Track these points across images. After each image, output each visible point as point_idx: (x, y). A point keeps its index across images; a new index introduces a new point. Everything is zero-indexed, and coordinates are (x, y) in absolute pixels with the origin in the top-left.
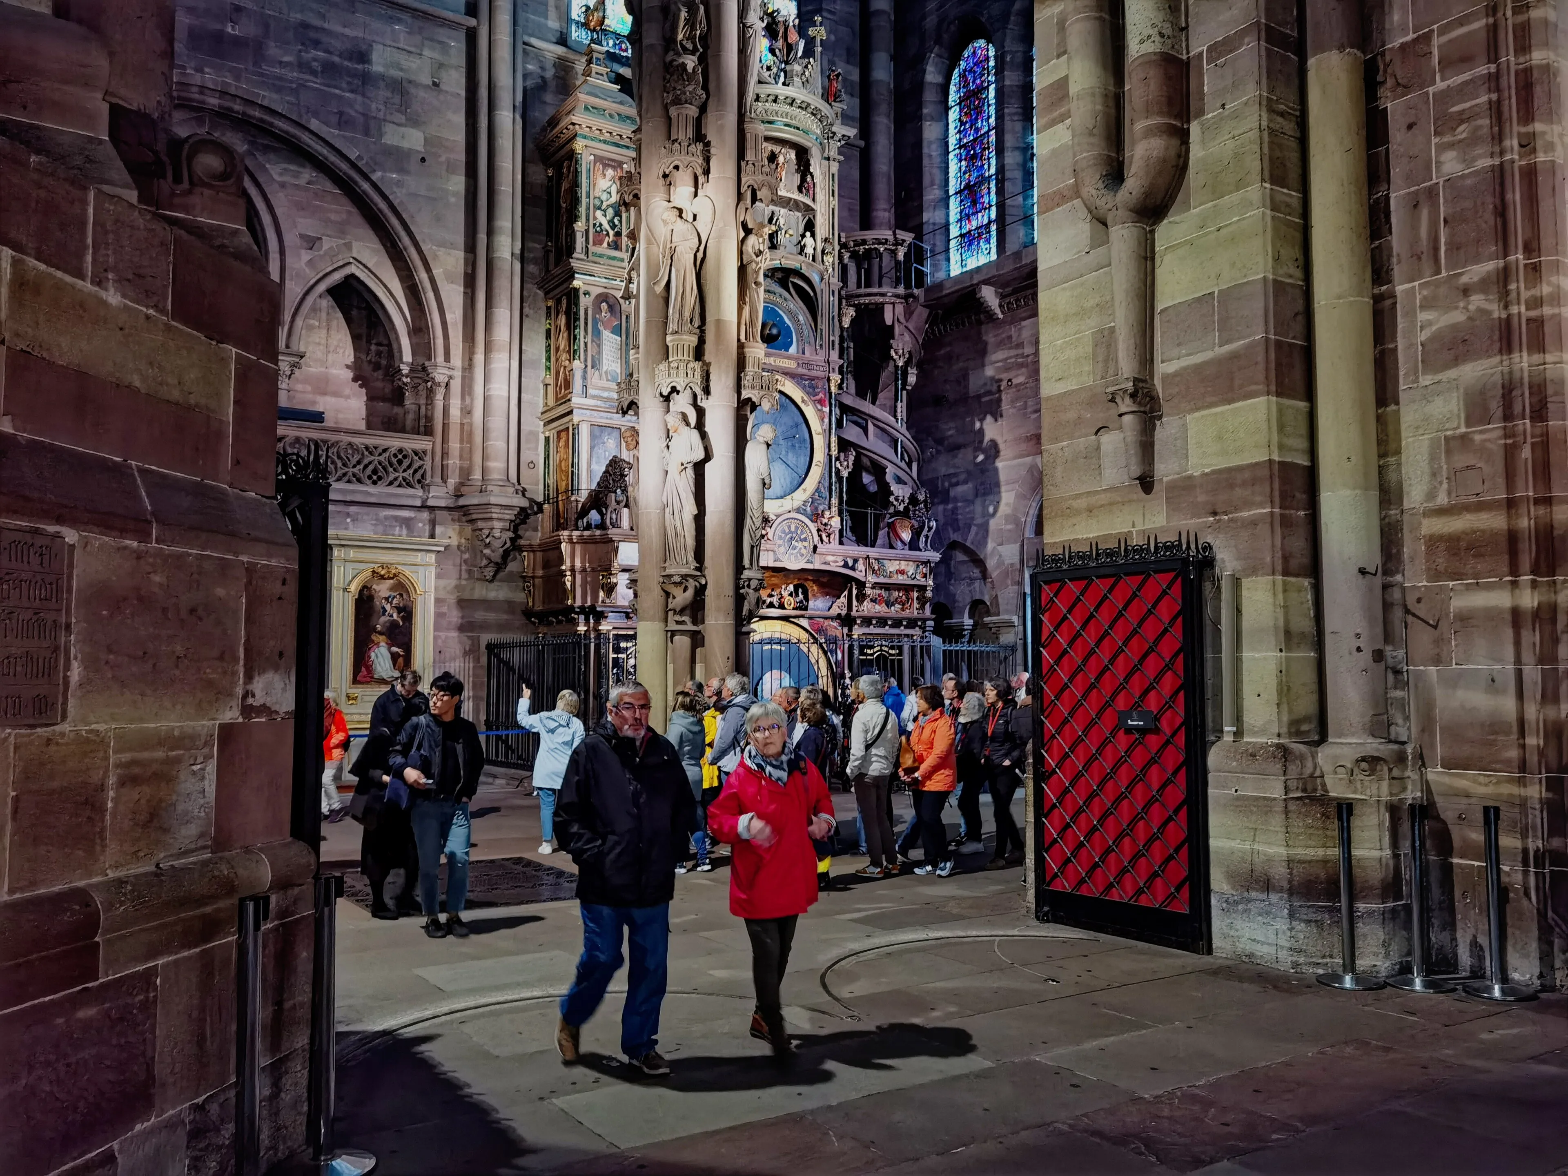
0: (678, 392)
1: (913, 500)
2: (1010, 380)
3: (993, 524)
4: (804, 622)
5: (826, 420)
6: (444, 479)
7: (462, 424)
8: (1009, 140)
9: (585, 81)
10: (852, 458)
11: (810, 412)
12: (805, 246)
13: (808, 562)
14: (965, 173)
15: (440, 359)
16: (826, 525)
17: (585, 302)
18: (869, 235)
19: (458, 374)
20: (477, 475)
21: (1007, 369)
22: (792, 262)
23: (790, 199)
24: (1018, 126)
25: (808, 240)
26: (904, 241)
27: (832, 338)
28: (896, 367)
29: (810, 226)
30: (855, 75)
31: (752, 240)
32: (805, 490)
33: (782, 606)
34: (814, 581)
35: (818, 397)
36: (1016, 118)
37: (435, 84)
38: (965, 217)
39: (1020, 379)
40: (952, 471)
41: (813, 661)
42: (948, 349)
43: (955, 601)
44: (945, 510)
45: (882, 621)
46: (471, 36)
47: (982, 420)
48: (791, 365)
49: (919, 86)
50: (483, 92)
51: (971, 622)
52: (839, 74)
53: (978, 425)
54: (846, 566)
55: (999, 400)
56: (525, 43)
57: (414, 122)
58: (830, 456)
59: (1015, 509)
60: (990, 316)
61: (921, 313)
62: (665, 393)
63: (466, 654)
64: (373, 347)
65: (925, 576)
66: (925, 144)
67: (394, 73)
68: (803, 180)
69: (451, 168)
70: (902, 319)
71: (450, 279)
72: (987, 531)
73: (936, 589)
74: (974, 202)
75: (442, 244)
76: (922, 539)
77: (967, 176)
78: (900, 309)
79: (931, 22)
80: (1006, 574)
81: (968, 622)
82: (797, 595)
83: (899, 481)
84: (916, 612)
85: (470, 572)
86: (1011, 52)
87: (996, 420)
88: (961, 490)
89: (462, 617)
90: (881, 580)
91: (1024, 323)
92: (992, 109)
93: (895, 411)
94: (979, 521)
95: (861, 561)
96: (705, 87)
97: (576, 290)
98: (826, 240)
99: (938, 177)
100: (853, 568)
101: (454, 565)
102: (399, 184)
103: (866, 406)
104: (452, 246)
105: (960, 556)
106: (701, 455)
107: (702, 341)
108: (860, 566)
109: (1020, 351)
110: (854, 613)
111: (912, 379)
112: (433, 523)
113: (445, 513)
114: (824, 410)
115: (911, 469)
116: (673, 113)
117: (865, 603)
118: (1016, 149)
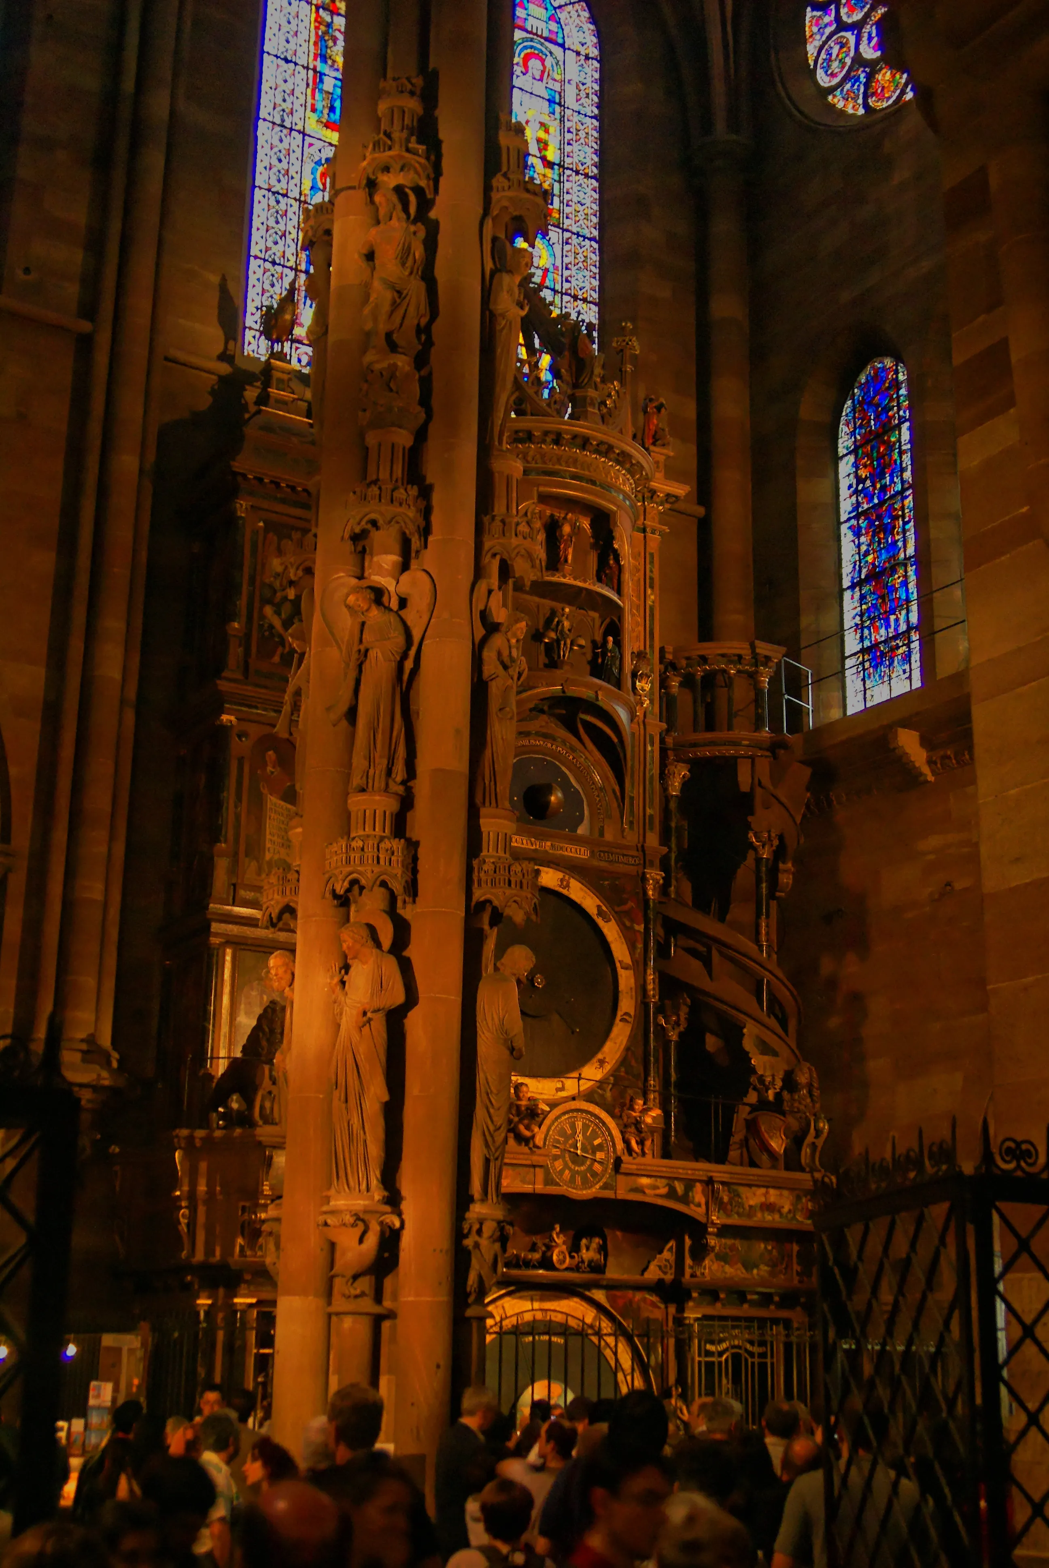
0: (362, 888)
1: (790, 1083)
2: (949, 883)
4: (599, 1295)
5: (640, 946)
8: (936, 503)
9: (259, 412)
10: (684, 1012)
11: (611, 930)
13: (605, 1186)
14: (867, 553)
17: (239, 747)
18: (710, 649)
21: (943, 865)
22: (586, 690)
23: (581, 589)
26: (768, 659)
27: (649, 811)
28: (758, 860)
30: (690, 411)
31: (497, 641)
32: (602, 1062)
33: (549, 1265)
34: (617, 1221)
35: (626, 907)
37: (21, 417)
38: (868, 621)
39: (966, 881)
45: (737, 1295)
46: (84, 347)
48: (581, 853)
49: (789, 426)
54: (672, 1194)
55: (931, 915)
56: (166, 359)
58: (646, 1005)
60: (912, 775)
61: (798, 773)
62: (340, 890)
65: (810, 1215)
66: (801, 511)
69: (35, 539)
70: (766, 781)
74: (884, 597)
76: (806, 1151)
77: (870, 558)
78: (764, 767)
83: (765, 1049)
84: (796, 1279)
90: (735, 1220)
92: (907, 459)
93: (758, 932)
95: (699, 1187)
96: (425, 401)
97: (225, 729)
98: (641, 653)
100: (684, 1200)
103: (707, 923)
104: (28, 658)
106: (399, 997)
107: (407, 802)
108: (698, 1195)
110: (686, 1279)
111: (786, 880)
114: (637, 927)
115: (786, 1031)
116: (371, 440)
117: (707, 1262)
118: (945, 516)
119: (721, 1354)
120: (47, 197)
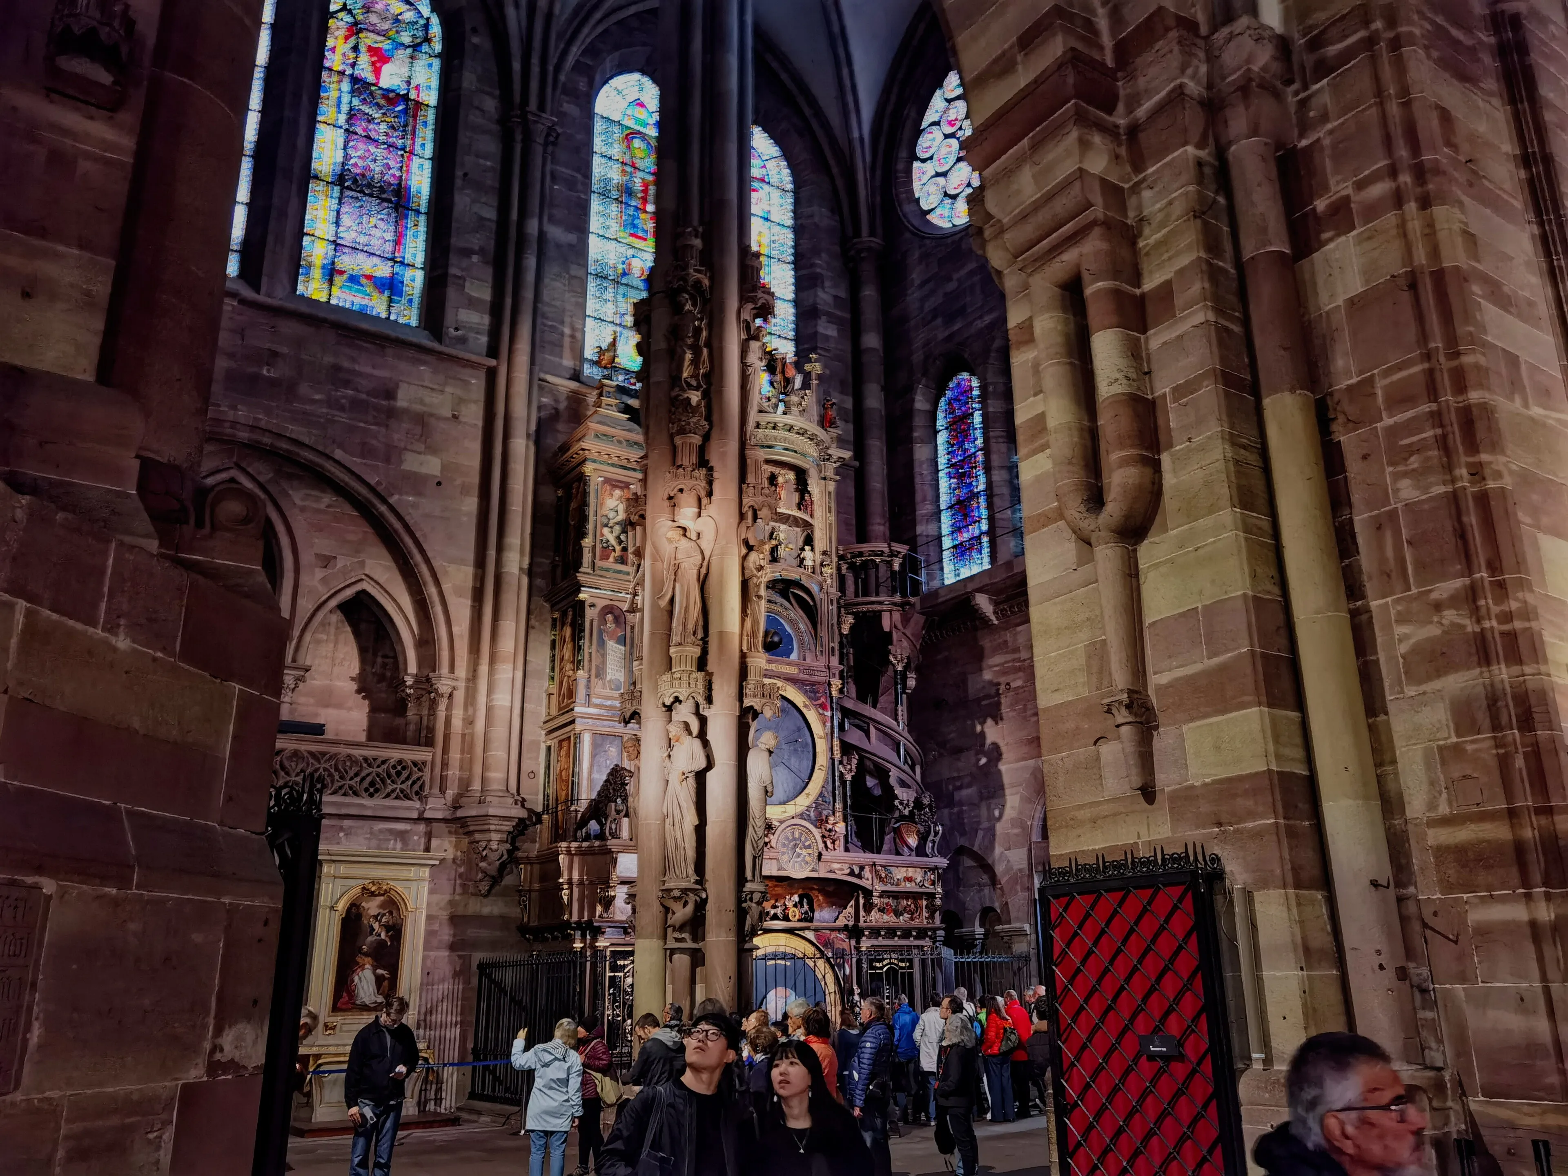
0: (680, 702)
1: (918, 804)
2: (1008, 684)
3: (999, 827)
4: (810, 935)
5: (829, 724)
6: (443, 791)
7: (464, 735)
8: (996, 460)
9: (596, 412)
10: (855, 762)
11: (812, 716)
12: (804, 559)
13: (813, 870)
14: (955, 490)
15: (445, 670)
16: (830, 831)
17: (590, 614)
18: (865, 547)
19: (462, 685)
20: (476, 786)
21: (1005, 673)
22: (793, 574)
23: (790, 515)
24: (1003, 447)
25: (808, 554)
26: (899, 552)
27: (831, 645)
28: (896, 671)
29: (809, 541)
30: (849, 404)
32: (808, 795)
33: (786, 918)
34: (820, 891)
35: (819, 702)
36: (1001, 440)
37: (455, 417)
38: (957, 530)
39: (1019, 683)
40: (955, 775)
41: (820, 977)
42: (947, 654)
43: (965, 909)
44: (951, 814)
45: (891, 932)
46: (491, 375)
47: (983, 723)
48: (793, 671)
49: (909, 413)
50: (499, 423)
51: (982, 931)
52: (834, 404)
53: (979, 728)
54: (852, 873)
55: (999, 704)
56: (540, 380)
57: (432, 450)
58: (833, 760)
59: (1020, 813)
60: (985, 621)
61: (918, 620)
62: (668, 703)
63: (456, 975)
64: (379, 660)
65: (933, 883)
66: (916, 464)
67: (417, 407)
68: (802, 498)
69: (465, 490)
70: (900, 626)
71: (459, 593)
72: (994, 835)
73: (946, 896)
74: (966, 515)
75: (452, 561)
76: (929, 845)
77: (957, 492)
78: (897, 616)
79: (918, 357)
80: (1014, 880)
81: (979, 931)
82: (802, 906)
83: (903, 784)
84: (925, 921)
85: (463, 886)
86: (993, 382)
87: (997, 723)
88: (965, 793)
89: (454, 936)
90: (889, 888)
91: (1019, 629)
92: (978, 433)
93: (896, 715)
94: (985, 825)
95: (867, 869)
96: (709, 419)
97: (582, 603)
98: (824, 553)
99: (930, 494)
100: (859, 876)
101: (449, 880)
102: (414, 506)
103: (867, 710)
104: (462, 562)
105: (968, 862)
106: (703, 764)
107: (705, 652)
108: (867, 873)
109: (1016, 656)
110: (861, 923)
111: (911, 683)
112: (429, 836)
113: (442, 825)
114: (826, 714)
115: (914, 772)
116: (678, 440)
117: (873, 913)
118: (1002, 467)
119: (881, 968)
120: (467, 284)
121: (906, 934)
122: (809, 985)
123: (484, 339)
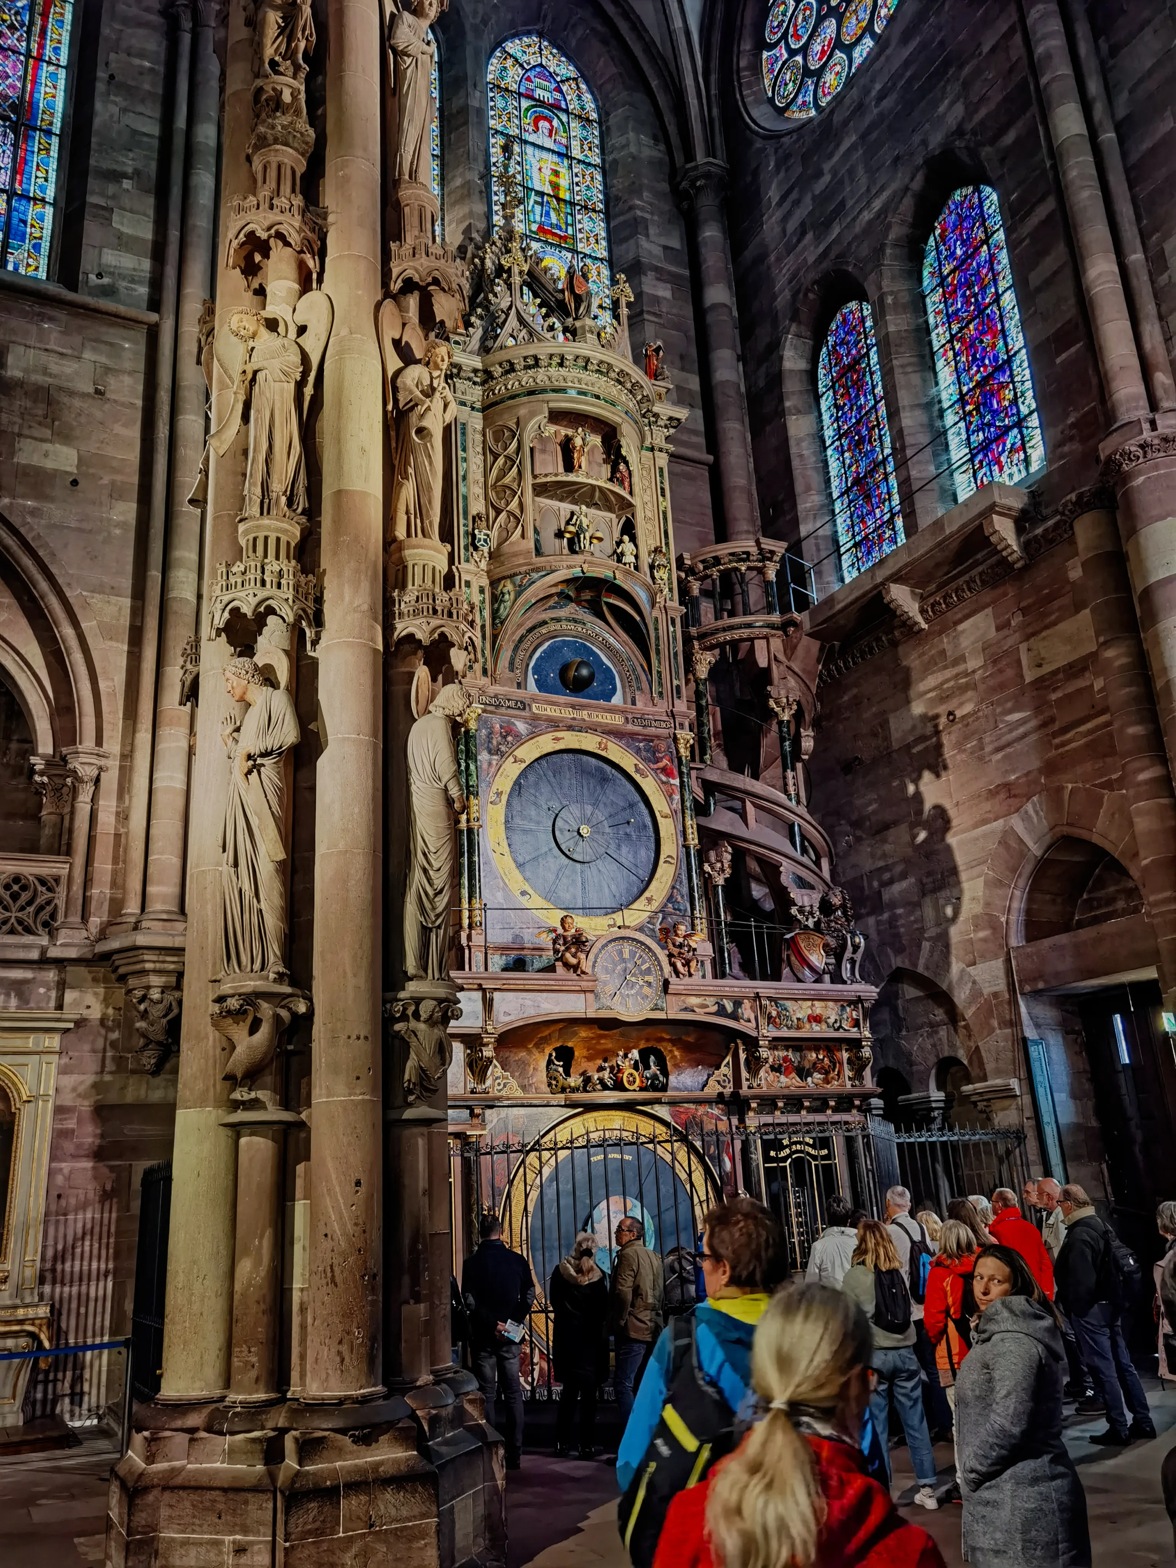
1: (826, 907)
2: (951, 713)
3: (955, 933)
4: (663, 1112)
5: (677, 797)
6: (85, 918)
7: (117, 836)
8: (904, 398)
10: (727, 857)
11: (649, 785)
12: (622, 554)
13: (655, 1008)
14: (850, 466)
15: (88, 742)
16: (681, 946)
18: (723, 550)
19: (113, 764)
20: (132, 907)
21: (943, 699)
22: (604, 570)
23: (597, 487)
24: (916, 379)
25: (628, 547)
26: (773, 553)
27: (675, 682)
28: (780, 723)
29: (629, 529)
32: (650, 900)
33: (619, 1086)
34: (674, 1042)
35: (661, 765)
36: (909, 369)
37: (98, 392)
38: (858, 519)
39: (968, 708)
40: (881, 864)
41: (683, 1176)
42: (855, 691)
43: (911, 1064)
44: (878, 923)
45: (794, 1103)
46: (153, 334)
47: (916, 781)
48: (617, 720)
49: (776, 379)
50: (164, 397)
51: (941, 1095)
52: (659, 348)
53: (911, 789)
54: (721, 1011)
55: (939, 746)
57: (65, 436)
58: (687, 847)
59: (987, 904)
60: (909, 628)
61: (809, 647)
63: (105, 1196)
64: (14, 746)
65: (856, 1024)
66: (792, 443)
67: (38, 378)
68: (615, 469)
69: (116, 493)
70: (781, 657)
71: (107, 632)
72: (947, 946)
73: (879, 1045)
74: (868, 498)
75: (99, 589)
76: (846, 966)
77: (853, 469)
78: (777, 644)
79: (783, 299)
80: (988, 1010)
81: (937, 1095)
82: (647, 1067)
83: (802, 883)
84: (849, 1084)
85: (119, 1061)
86: (891, 293)
87: (938, 776)
88: (897, 888)
89: (102, 1136)
90: (785, 1033)
91: (960, 627)
92: (877, 377)
93: (786, 785)
94: (931, 932)
95: (747, 1004)
98: (657, 550)
99: (816, 479)
100: (735, 1016)
101: (94, 1051)
102: (33, 512)
103: (743, 781)
104: (114, 591)
105: (910, 992)
108: (746, 1010)
109: (961, 668)
110: (744, 1091)
111: (808, 744)
112: (62, 986)
113: (83, 971)
114: (672, 781)
115: (820, 869)
117: (762, 1073)
118: (913, 407)
119: (784, 1159)
120: (115, 218)
121: (820, 1103)
122: (666, 1189)
123: (143, 290)
